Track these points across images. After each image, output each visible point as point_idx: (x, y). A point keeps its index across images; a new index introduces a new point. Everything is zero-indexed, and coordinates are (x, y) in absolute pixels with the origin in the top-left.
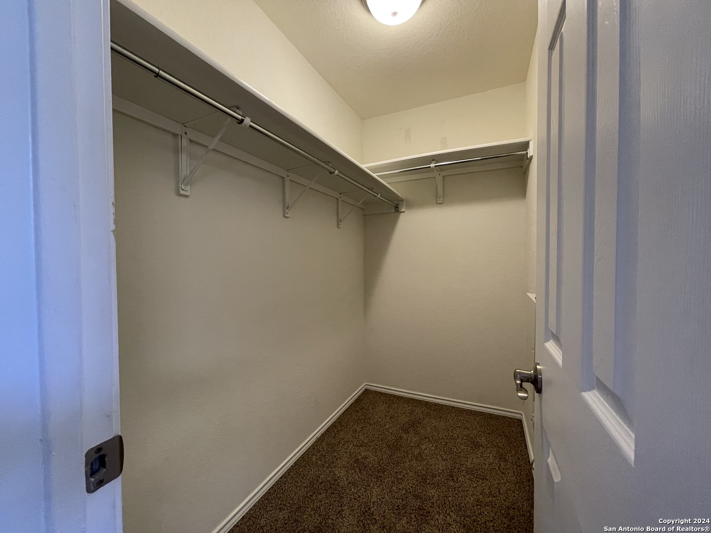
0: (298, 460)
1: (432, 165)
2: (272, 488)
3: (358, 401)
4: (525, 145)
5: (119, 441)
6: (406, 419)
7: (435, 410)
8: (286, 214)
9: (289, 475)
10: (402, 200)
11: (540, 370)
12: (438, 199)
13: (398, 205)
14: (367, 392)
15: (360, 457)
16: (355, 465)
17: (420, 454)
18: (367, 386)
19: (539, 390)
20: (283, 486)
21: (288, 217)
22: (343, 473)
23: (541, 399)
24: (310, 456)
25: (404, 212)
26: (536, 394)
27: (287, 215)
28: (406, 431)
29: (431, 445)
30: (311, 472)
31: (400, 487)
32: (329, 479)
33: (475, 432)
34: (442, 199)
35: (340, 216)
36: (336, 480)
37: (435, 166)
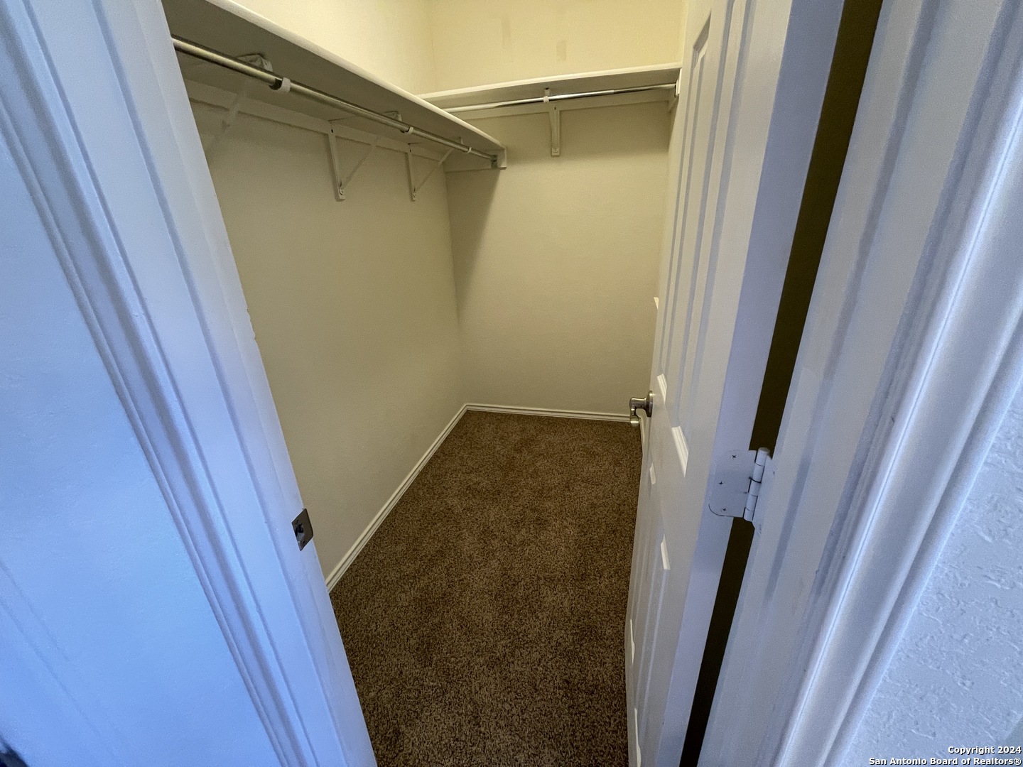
0: (402, 497)
1: (546, 99)
2: (381, 526)
3: (460, 425)
4: (673, 75)
5: (305, 513)
6: (518, 438)
7: (549, 424)
8: (340, 195)
9: (396, 512)
10: (503, 150)
11: (652, 397)
12: (553, 150)
13: (495, 156)
14: (468, 413)
15: (472, 484)
16: (468, 492)
17: (535, 471)
18: (468, 407)
19: (649, 415)
20: (393, 524)
21: (342, 200)
22: (456, 501)
23: (650, 421)
24: (416, 490)
25: (505, 168)
26: (648, 418)
27: (341, 197)
28: (519, 451)
29: (546, 461)
30: (420, 506)
31: (517, 505)
32: (441, 509)
33: (591, 442)
34: (558, 150)
35: (413, 183)
36: (449, 509)
37: (550, 100)
